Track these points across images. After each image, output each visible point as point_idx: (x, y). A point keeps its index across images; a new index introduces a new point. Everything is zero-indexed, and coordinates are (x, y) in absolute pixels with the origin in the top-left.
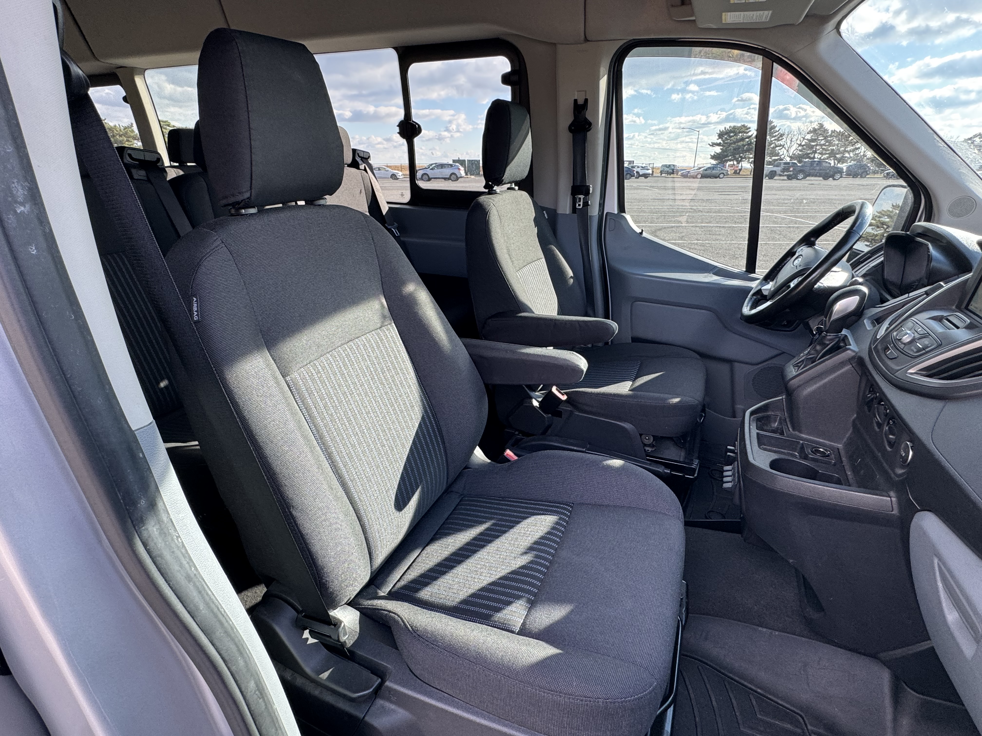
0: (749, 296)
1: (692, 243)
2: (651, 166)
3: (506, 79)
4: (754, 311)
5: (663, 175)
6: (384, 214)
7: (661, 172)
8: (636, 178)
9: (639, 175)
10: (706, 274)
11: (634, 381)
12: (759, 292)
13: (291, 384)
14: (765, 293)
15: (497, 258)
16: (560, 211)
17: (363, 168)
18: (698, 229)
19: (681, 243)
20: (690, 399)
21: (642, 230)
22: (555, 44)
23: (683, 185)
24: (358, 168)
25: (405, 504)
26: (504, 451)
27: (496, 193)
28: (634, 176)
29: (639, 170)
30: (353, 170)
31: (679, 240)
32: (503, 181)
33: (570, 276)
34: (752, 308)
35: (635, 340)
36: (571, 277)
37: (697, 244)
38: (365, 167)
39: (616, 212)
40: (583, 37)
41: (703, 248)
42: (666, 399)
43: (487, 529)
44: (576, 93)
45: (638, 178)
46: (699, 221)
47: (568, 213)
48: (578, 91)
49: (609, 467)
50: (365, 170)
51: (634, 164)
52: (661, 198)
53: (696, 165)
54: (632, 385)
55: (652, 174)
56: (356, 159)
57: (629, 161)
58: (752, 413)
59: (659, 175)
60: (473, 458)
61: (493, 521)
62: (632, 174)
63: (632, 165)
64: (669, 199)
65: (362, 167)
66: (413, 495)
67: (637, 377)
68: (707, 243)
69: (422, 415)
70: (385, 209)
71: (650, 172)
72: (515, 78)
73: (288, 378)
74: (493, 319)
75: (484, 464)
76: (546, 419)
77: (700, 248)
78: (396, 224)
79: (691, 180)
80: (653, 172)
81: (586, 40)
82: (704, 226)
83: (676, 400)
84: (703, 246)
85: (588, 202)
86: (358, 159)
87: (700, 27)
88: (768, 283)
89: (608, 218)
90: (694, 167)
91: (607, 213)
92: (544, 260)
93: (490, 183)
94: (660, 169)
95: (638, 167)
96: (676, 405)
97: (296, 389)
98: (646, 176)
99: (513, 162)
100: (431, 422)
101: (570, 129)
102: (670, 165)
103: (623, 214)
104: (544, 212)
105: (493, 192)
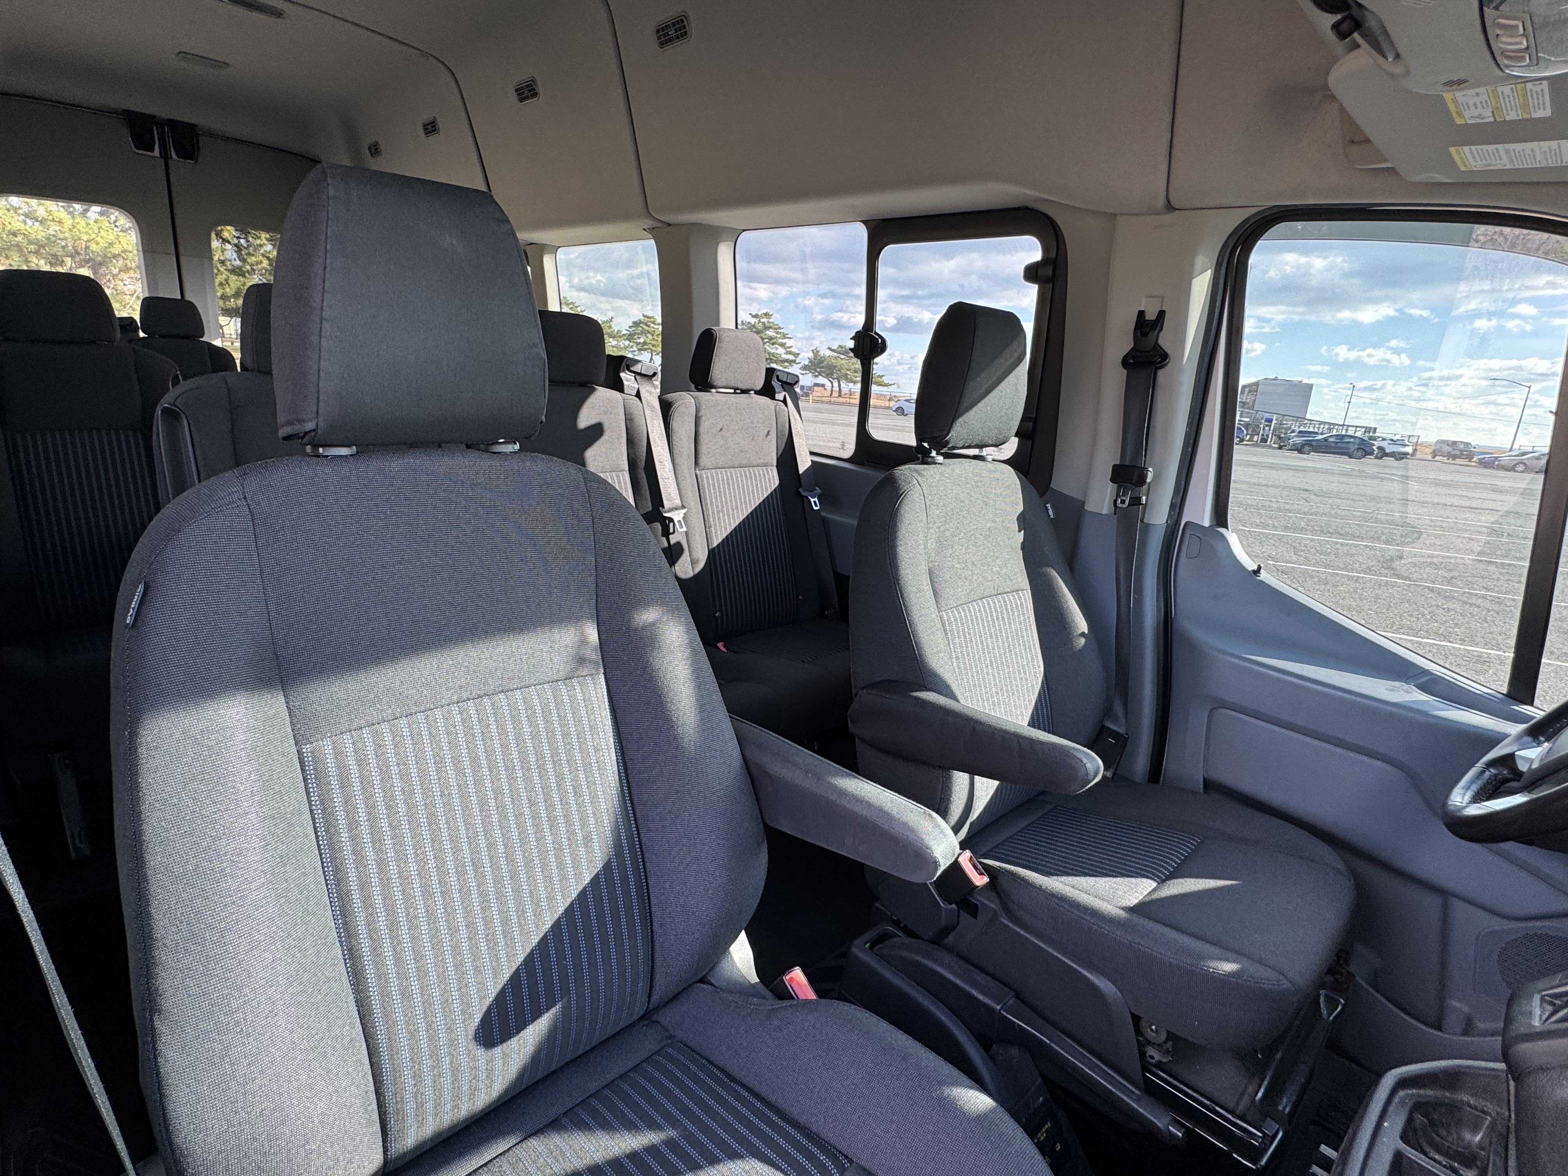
0: (1480, 764)
1: (1471, 594)
2: (1414, 440)
3: (1032, 273)
4: (1475, 810)
5: (1437, 458)
6: (801, 472)
7: (1435, 454)
8: (1376, 458)
9: (1383, 454)
10: (1397, 684)
11: (1162, 882)
12: (1509, 760)
13: (309, 760)
14: (1523, 767)
15: (898, 580)
16: (1090, 507)
17: (782, 399)
18: (1492, 568)
19: (1446, 591)
20: (1268, 973)
21: (1259, 568)
22: (1114, 216)
23: (1478, 481)
24: (772, 397)
25: (505, 1037)
26: (789, 968)
27: (935, 463)
28: (1371, 453)
29: (1384, 444)
30: (764, 400)
31: (1442, 583)
32: (947, 443)
33: (1080, 632)
34: (1478, 797)
35: (1210, 785)
36: (1083, 634)
37: (1484, 597)
38: (785, 397)
39: (1207, 523)
40: (1161, 202)
41: (1496, 607)
42: (1202, 957)
43: (651, 1149)
44: (1144, 299)
45: (1381, 458)
46: (1499, 552)
47: (1104, 512)
48: (1147, 297)
49: (951, 1108)
50: (784, 401)
51: (1377, 434)
52: (1422, 499)
53: (1516, 446)
54: (1154, 890)
55: (1413, 454)
56: (773, 383)
57: (1366, 428)
58: (1402, 1083)
59: (1429, 457)
60: (724, 965)
61: (672, 1133)
62: (1367, 449)
63: (1371, 434)
64: (1438, 504)
65: (780, 396)
66: (534, 1019)
67: (1172, 876)
68: (1510, 599)
69: (607, 858)
70: (804, 463)
71: (1409, 449)
72: (1048, 271)
73: (307, 748)
74: (870, 691)
75: (741, 984)
76: (943, 912)
77: (1488, 605)
78: (818, 490)
79: (1502, 473)
80: (1415, 450)
81: (1170, 207)
82: (1509, 565)
83: (1229, 967)
84: (1499, 603)
85: (1140, 498)
86: (775, 384)
87: (1412, 179)
88: (1539, 744)
89: (1188, 532)
90: (1511, 450)
91: (1187, 523)
92: (1028, 594)
93: (926, 445)
94: (1433, 448)
95: (1384, 439)
96: (1224, 980)
97: (315, 769)
98: (1400, 457)
99: (972, 412)
100: (624, 879)
101: (1125, 362)
102: (1455, 443)
103: (1222, 530)
104: (1048, 505)
105: (930, 460)
